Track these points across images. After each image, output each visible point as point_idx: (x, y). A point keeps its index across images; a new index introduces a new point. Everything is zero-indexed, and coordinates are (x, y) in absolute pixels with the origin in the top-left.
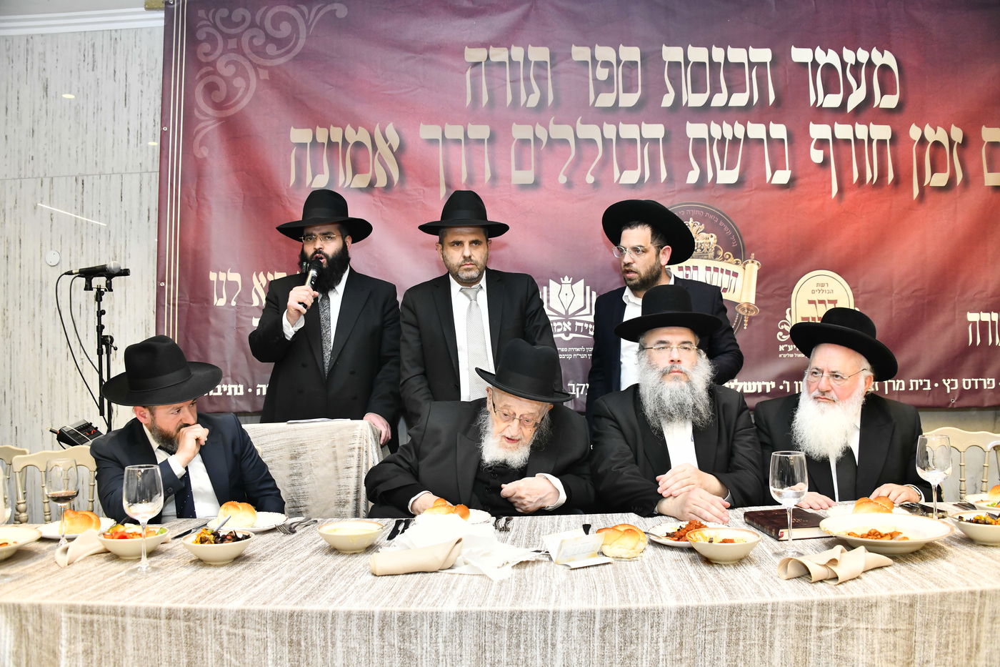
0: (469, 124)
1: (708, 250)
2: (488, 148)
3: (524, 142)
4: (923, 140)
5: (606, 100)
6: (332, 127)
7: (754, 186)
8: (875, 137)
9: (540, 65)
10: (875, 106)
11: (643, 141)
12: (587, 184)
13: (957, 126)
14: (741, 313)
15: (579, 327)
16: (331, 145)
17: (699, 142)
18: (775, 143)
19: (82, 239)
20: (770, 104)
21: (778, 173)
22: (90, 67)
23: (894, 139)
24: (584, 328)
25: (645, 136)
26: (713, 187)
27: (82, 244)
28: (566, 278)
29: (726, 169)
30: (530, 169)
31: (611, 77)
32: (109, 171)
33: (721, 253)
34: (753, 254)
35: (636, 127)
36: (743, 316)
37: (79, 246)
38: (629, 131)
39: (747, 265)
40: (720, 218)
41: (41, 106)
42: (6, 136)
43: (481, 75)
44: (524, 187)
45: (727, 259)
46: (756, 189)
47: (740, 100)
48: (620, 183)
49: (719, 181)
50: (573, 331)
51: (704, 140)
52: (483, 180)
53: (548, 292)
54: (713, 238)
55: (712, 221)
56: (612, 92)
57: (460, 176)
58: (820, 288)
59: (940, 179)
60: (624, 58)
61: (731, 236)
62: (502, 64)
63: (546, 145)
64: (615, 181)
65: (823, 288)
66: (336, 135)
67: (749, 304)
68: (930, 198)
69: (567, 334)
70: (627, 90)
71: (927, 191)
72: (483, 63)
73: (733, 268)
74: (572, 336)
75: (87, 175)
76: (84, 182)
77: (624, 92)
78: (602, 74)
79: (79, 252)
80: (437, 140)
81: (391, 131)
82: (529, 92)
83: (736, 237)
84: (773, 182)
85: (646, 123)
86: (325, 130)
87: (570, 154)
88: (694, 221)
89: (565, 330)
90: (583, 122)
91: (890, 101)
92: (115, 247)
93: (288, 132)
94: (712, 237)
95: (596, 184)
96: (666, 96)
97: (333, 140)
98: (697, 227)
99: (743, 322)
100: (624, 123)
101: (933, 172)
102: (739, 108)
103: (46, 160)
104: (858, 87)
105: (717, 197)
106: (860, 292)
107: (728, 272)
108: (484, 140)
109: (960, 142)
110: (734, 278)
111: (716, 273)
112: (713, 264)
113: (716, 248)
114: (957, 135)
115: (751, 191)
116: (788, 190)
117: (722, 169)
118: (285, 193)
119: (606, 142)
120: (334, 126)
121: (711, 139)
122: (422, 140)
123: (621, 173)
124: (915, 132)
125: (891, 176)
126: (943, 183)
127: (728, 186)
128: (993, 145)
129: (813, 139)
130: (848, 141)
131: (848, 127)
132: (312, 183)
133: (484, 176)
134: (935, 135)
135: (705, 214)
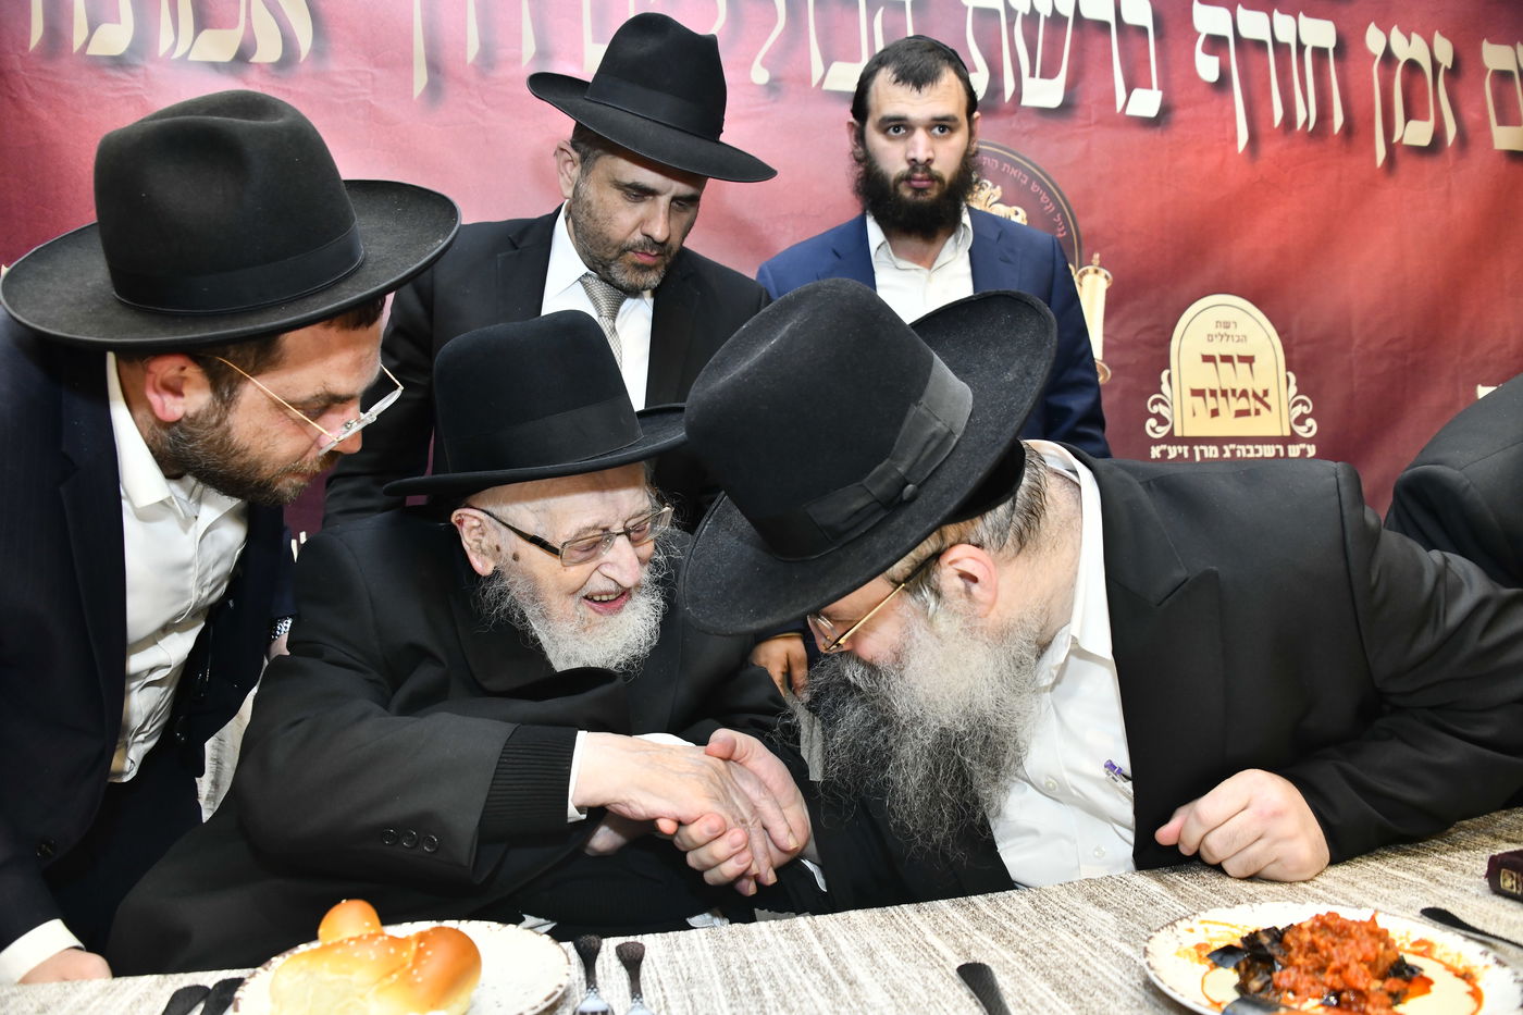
4: (1388, 57)
7: (1094, 118)
8: (1310, 42)
12: (752, 84)
13: (1444, 34)
17: (987, 17)
18: (1131, 33)
21: (1137, 93)
23: (1341, 48)
26: (1014, 112)
29: (1042, 76)
34: (1097, 256)
39: (1086, 280)
40: (1033, 177)
46: (1097, 123)
48: (826, 86)
49: (1026, 101)
51: (995, 13)
52: (518, 60)
54: (1018, 218)
55: (1017, 182)
57: (463, 45)
58: (1223, 331)
59: (1417, 133)
64: (814, 84)
65: (1229, 332)
68: (1406, 165)
71: (1398, 152)
83: (1064, 217)
84: (1130, 111)
87: (715, 17)
88: (980, 178)
94: (1017, 214)
95: (773, 87)
98: (988, 192)
101: (1408, 117)
105: (1024, 134)
106: (1295, 341)
109: (1449, 66)
114: (1444, 51)
115: (1090, 125)
116: (1159, 130)
117: (1032, 74)
118: (18, 66)
121: (1011, 12)
123: (827, 67)
124: (1375, 40)
125: (1338, 120)
126: (1425, 141)
127: (1044, 112)
128: (1503, 77)
129: (1199, 34)
130: (1261, 44)
131: (1262, 17)
132: (87, 43)
133: (520, 49)
134: (1408, 48)
135: (1001, 166)
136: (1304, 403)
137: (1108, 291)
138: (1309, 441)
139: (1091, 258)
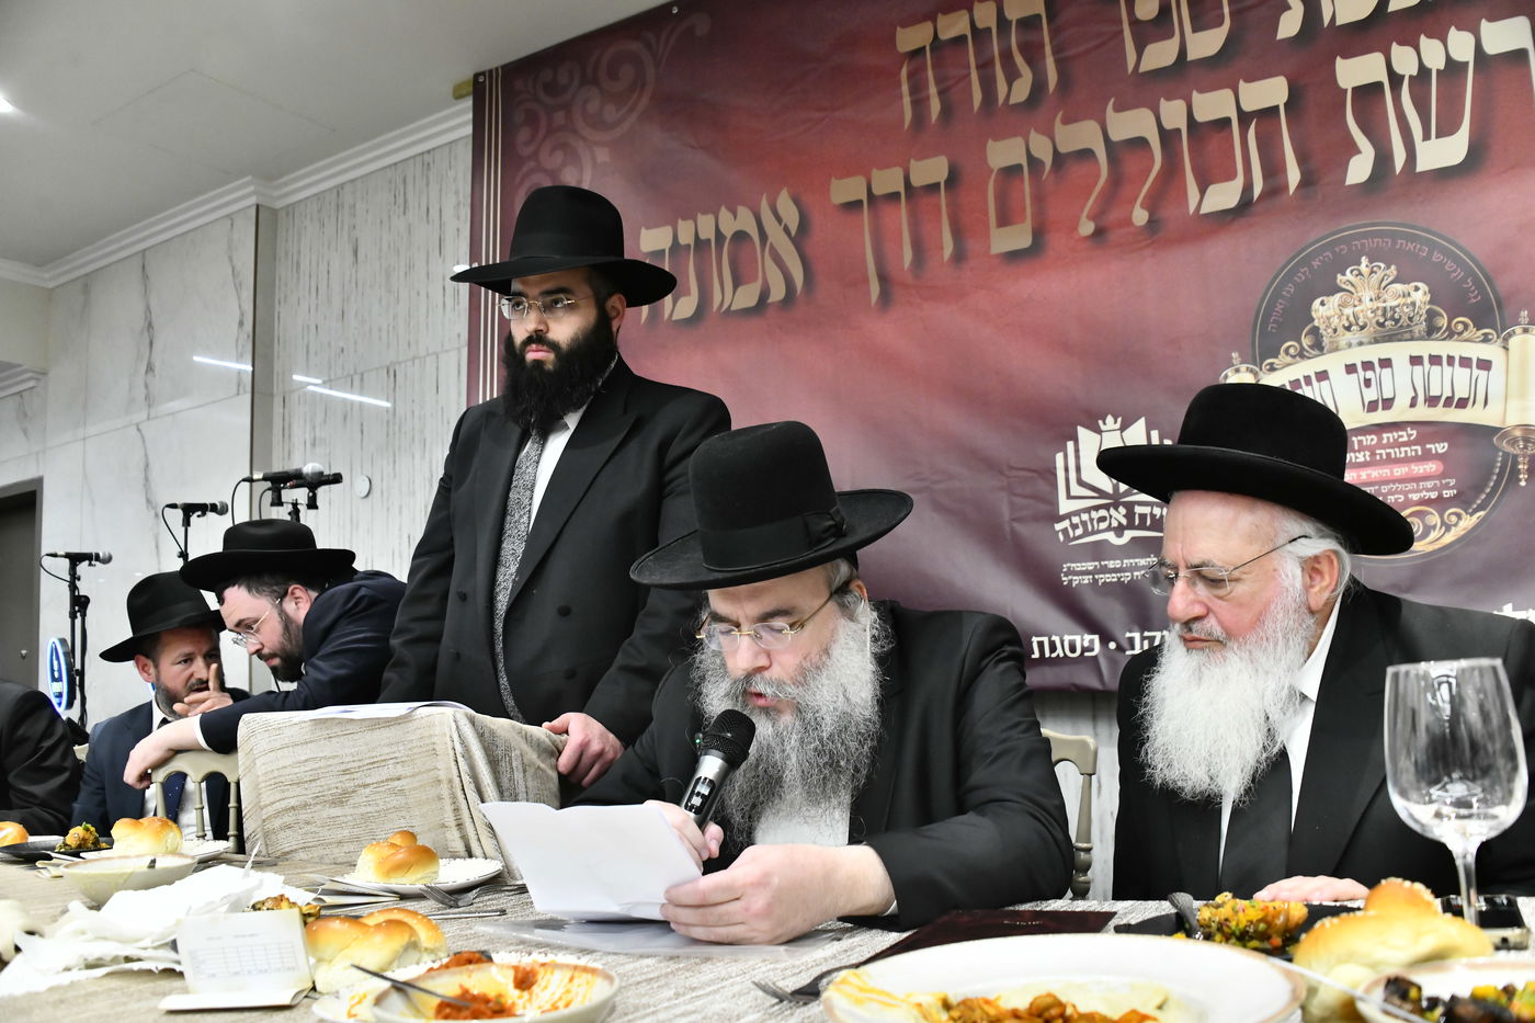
0: (912, 162)
1: (1410, 319)
2: (946, 198)
3: (1012, 171)
5: (1161, 54)
6: (699, 215)
7: (1510, 160)
9: (1029, 23)
11: (1244, 118)
12: (1134, 227)
14: (1510, 450)
15: (1143, 517)
16: (701, 244)
17: (1368, 94)
19: (394, 455)
22: (402, 209)
24: (1153, 516)
25: (1247, 107)
26: (1409, 182)
27: (395, 462)
28: (1110, 419)
29: (1438, 136)
30: (1023, 221)
31: (1165, 9)
32: (422, 353)
33: (1443, 322)
34: (1524, 313)
35: (1227, 94)
36: (1515, 457)
37: (391, 464)
38: (1213, 105)
39: (1513, 342)
41: (351, 276)
42: (317, 327)
43: (926, 69)
44: (1013, 256)
45: (1460, 334)
49: (1422, 165)
50: (1131, 526)
51: (1378, 86)
52: (941, 258)
53: (1077, 451)
54: (1420, 293)
56: (1171, 35)
57: (901, 258)
61: (1464, 280)
62: (960, 40)
63: (1050, 172)
64: (1191, 212)
66: (707, 228)
67: (1526, 427)
69: (1119, 530)
70: (1198, 27)
72: (928, 48)
73: (1476, 351)
74: (1129, 535)
75: (400, 363)
76: (397, 373)
77: (1195, 30)
78: (1148, 8)
79: (392, 475)
80: (860, 202)
81: (785, 201)
82: (1012, 75)
85: (1248, 80)
86: (690, 223)
87: (1098, 176)
88: (1371, 262)
89: (1115, 524)
90: (1119, 109)
92: (431, 462)
93: (635, 238)
95: (1153, 225)
96: (1285, 17)
97: (703, 236)
98: (1380, 274)
99: (1515, 472)
100: (1201, 91)
103: (355, 351)
107: (1465, 362)
108: (937, 185)
110: (1483, 374)
111: (1436, 369)
112: (1424, 348)
115: (1503, 172)
117: (1426, 137)
119: (1168, 137)
120: (703, 214)
121: (1395, 79)
122: (834, 206)
127: (1444, 172)
132: (672, 314)
135: (1396, 243)
139: (1517, 315)
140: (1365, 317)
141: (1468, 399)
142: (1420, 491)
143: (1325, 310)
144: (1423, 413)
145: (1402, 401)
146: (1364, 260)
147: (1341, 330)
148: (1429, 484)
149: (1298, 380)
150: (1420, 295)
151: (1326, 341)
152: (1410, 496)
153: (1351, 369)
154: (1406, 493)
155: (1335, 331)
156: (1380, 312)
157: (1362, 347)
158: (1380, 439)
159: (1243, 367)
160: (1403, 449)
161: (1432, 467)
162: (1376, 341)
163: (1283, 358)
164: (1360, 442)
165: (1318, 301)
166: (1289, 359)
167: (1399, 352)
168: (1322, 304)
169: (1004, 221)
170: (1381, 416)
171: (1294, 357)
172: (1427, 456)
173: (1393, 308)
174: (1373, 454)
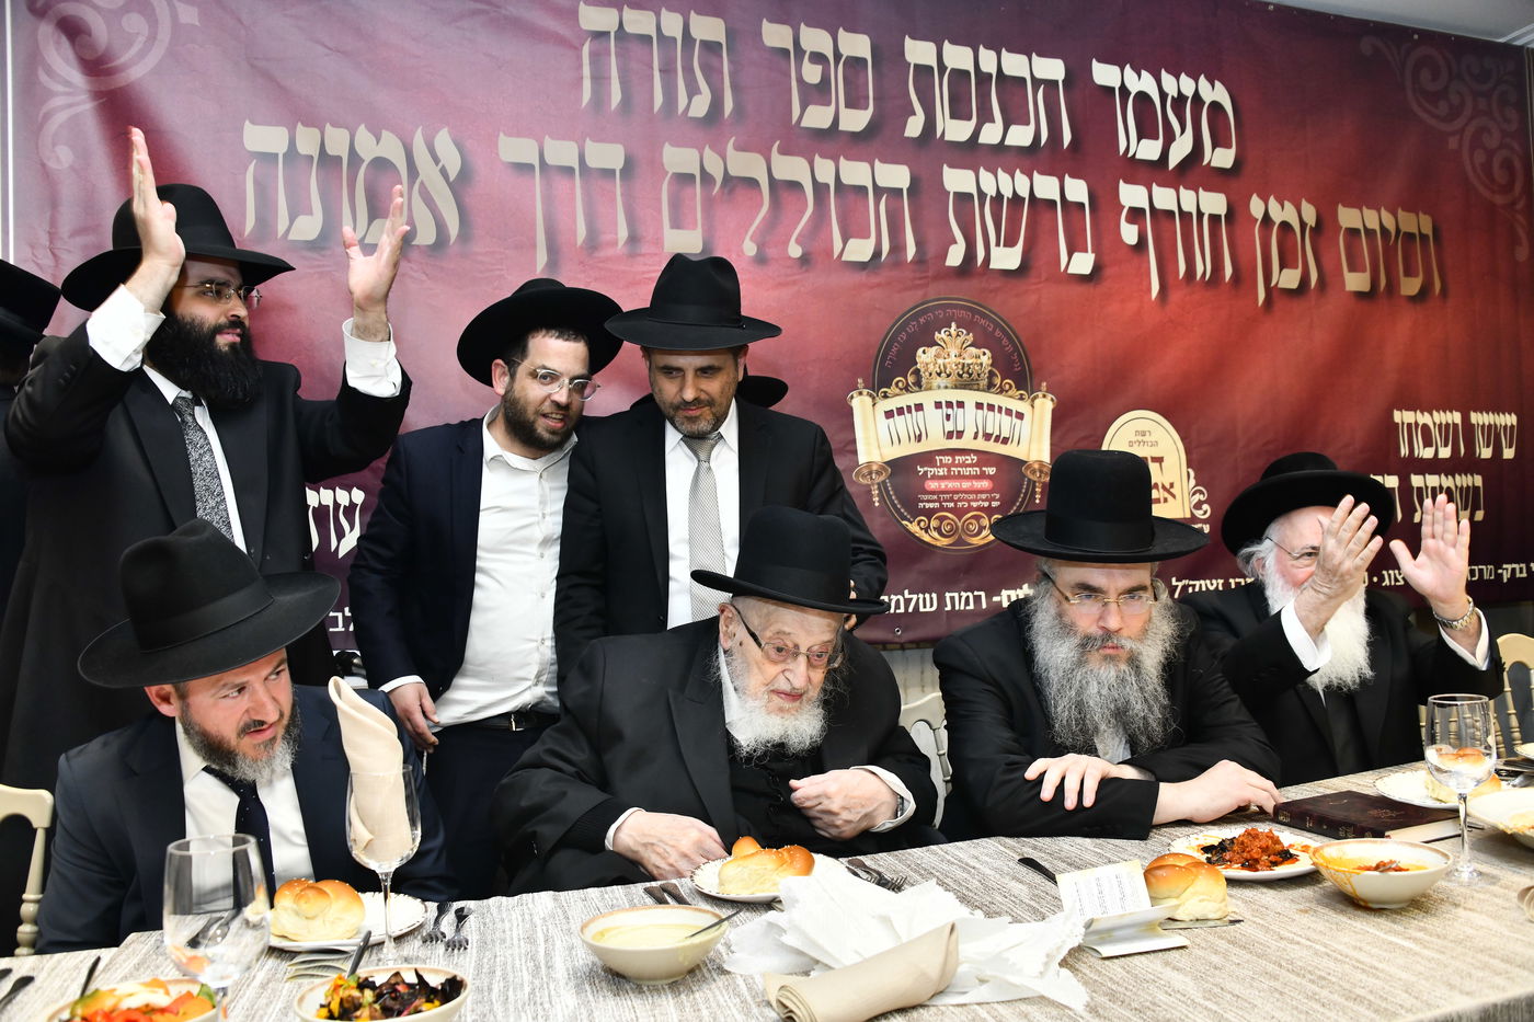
0: (588, 141)
1: (979, 375)
2: (621, 186)
3: (685, 179)
4: (1267, 218)
5: (818, 117)
6: (328, 126)
7: (1043, 277)
8: (1207, 210)
9: (711, 47)
10: (1205, 163)
11: (878, 191)
12: (790, 258)
13: (1309, 201)
14: (1031, 477)
16: (327, 160)
17: (964, 198)
18: (1072, 209)
20: (1065, 146)
21: (1076, 256)
23: (1230, 215)
25: (881, 183)
26: (984, 274)
29: (1005, 246)
30: (694, 227)
31: (825, 79)
33: (997, 381)
34: (1045, 384)
35: (865, 167)
36: (1035, 482)
39: (1037, 402)
40: (997, 325)
43: (610, 55)
45: (1007, 391)
46: (1047, 280)
47: (1021, 136)
48: (844, 259)
49: (993, 266)
51: (970, 196)
52: (615, 243)
54: (986, 357)
55: (985, 329)
56: (829, 104)
57: (574, 232)
58: (1140, 438)
59: (1289, 279)
60: (846, 51)
61: (1012, 354)
62: (645, 39)
63: (721, 187)
64: (835, 256)
65: (1145, 439)
66: (337, 143)
67: (1041, 463)
68: (1279, 304)
70: (850, 104)
71: (1275, 294)
72: (612, 35)
73: (1016, 405)
77: (847, 106)
78: (813, 74)
80: (530, 167)
81: (444, 142)
82: (693, 91)
83: (1019, 355)
84: (1070, 271)
85: (881, 161)
86: (316, 132)
87: (761, 204)
88: (958, 327)
90: (784, 151)
91: (1223, 158)
93: (239, 130)
94: (984, 354)
95: (805, 260)
96: (911, 120)
97: (331, 151)
98: (963, 338)
99: (1034, 493)
100: (848, 158)
101: (1282, 267)
102: (1020, 149)
104: (1183, 131)
105: (991, 291)
106: (1194, 444)
107: (1009, 412)
108: (613, 171)
109: (1313, 225)
110: (1019, 421)
111: (991, 413)
112: (986, 398)
113: (990, 372)
114: (1310, 213)
115: (1040, 283)
116: (1092, 284)
117: (998, 244)
119: (820, 189)
120: (333, 125)
121: (982, 195)
122: (503, 163)
123: (845, 243)
124: (1256, 207)
125: (1228, 271)
126: (1294, 285)
127: (1006, 273)
128: (1353, 233)
129: (1124, 207)
130: (1170, 213)
131: (1171, 192)
132: (288, 231)
133: (616, 234)
134: (1282, 212)
135: (973, 317)
136: (1201, 492)
137: (1054, 411)
138: (1204, 521)
139: (1040, 385)
140: (951, 368)
141: (1008, 439)
142: (978, 501)
143: (925, 357)
144: (981, 445)
145: (969, 434)
146: (953, 325)
147: (934, 374)
148: (984, 496)
149: (902, 408)
150: (986, 360)
151: (924, 381)
152: (972, 503)
153: (938, 405)
154: (969, 501)
155: (931, 374)
156: (960, 367)
157: (947, 390)
158: (954, 460)
159: (865, 391)
160: (968, 469)
161: (985, 484)
162: (956, 387)
163: (893, 390)
164: (941, 460)
165: (921, 350)
166: (897, 391)
167: (970, 397)
168: (924, 352)
169: (676, 224)
170: (954, 444)
171: (901, 389)
172: (983, 476)
173: (969, 365)
174: (949, 471)
